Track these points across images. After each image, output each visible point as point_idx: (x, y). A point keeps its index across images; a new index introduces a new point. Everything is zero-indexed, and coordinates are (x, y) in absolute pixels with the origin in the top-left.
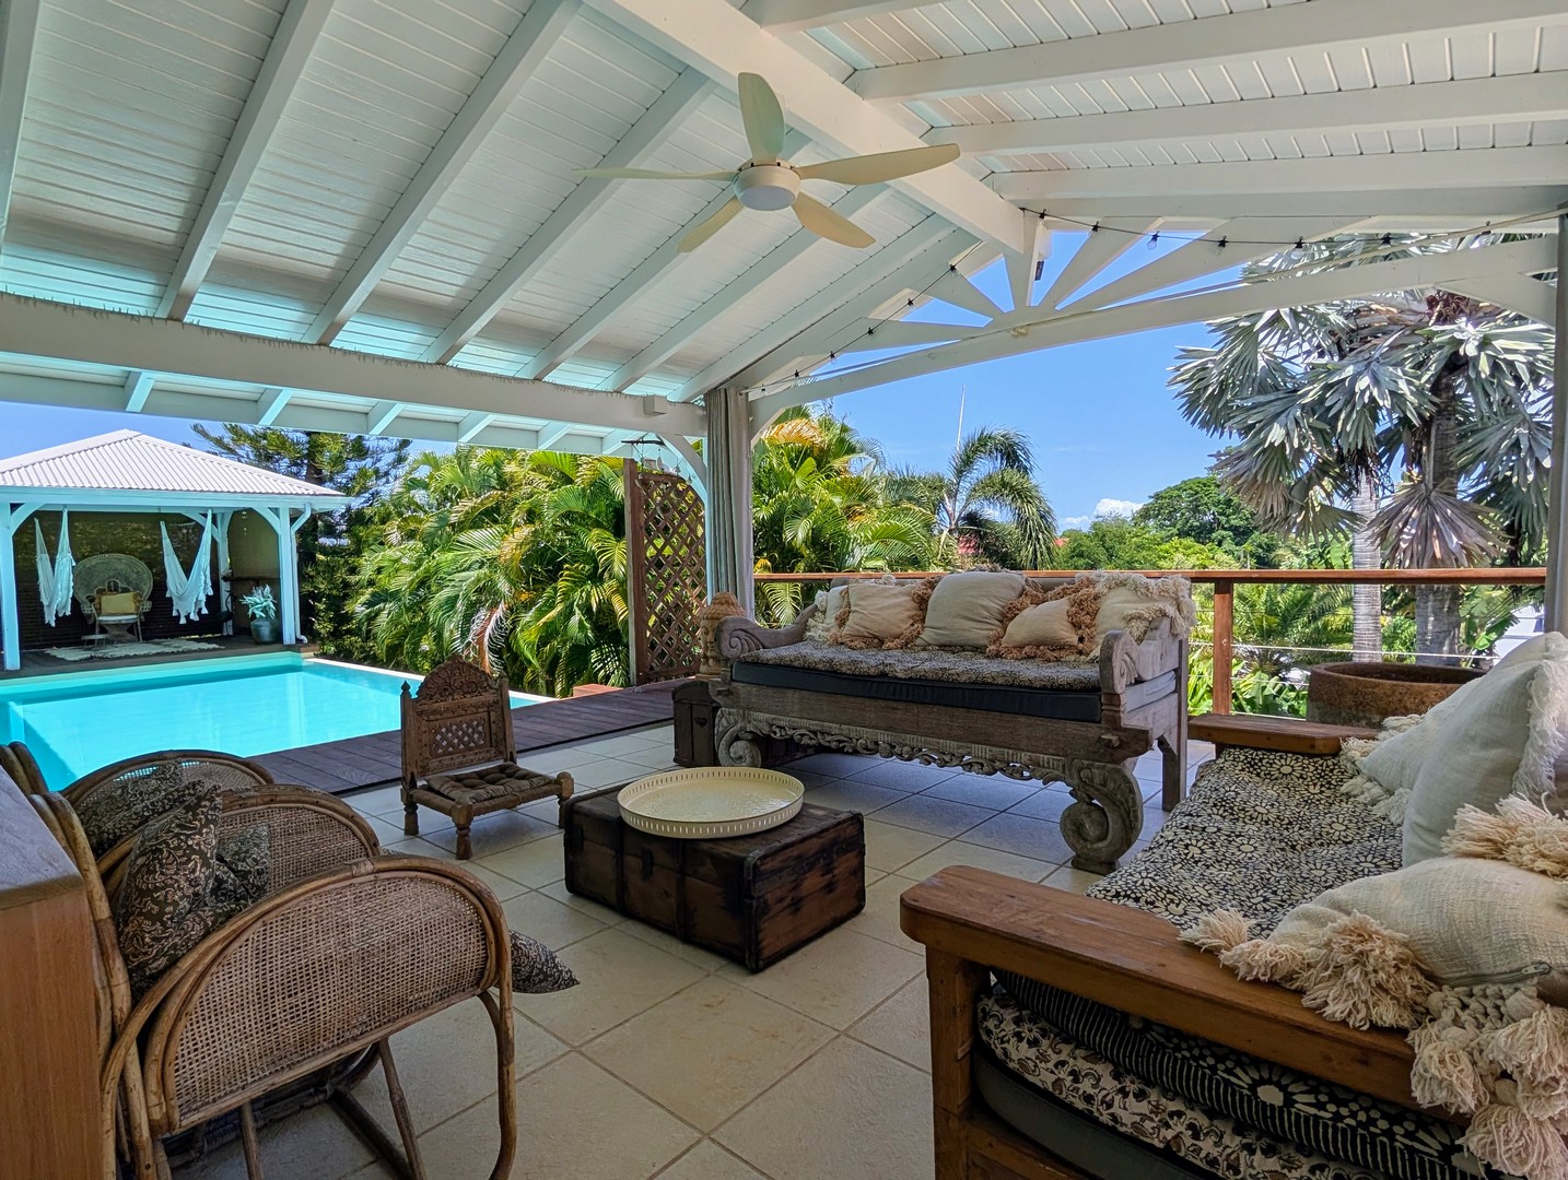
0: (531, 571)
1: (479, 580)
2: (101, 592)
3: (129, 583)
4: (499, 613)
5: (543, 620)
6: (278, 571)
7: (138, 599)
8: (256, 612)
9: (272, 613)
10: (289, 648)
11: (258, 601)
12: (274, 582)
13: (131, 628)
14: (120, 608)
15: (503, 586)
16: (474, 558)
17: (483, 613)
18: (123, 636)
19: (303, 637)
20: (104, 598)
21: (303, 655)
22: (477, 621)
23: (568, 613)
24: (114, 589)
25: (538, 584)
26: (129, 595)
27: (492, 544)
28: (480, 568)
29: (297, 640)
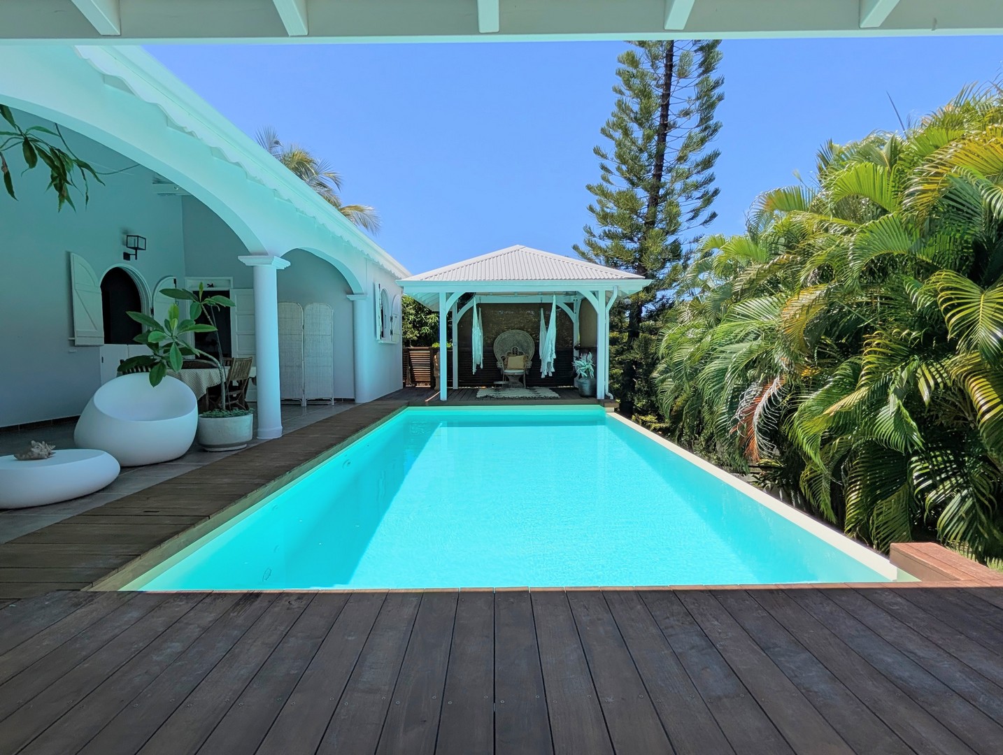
0: (819, 342)
1: (751, 352)
2: (509, 354)
3: (523, 349)
4: (773, 389)
5: (835, 407)
6: (596, 342)
7: (526, 360)
8: (582, 372)
9: (592, 374)
10: (599, 402)
11: (583, 364)
12: (594, 350)
13: (521, 378)
14: (515, 366)
15: (780, 359)
16: (750, 328)
17: (754, 389)
18: (516, 383)
19: (610, 395)
20: (509, 358)
21: (607, 409)
22: (746, 397)
23: (877, 400)
24: (515, 353)
25: (826, 360)
26: (522, 357)
27: (769, 313)
28: (755, 339)
29: (605, 395)
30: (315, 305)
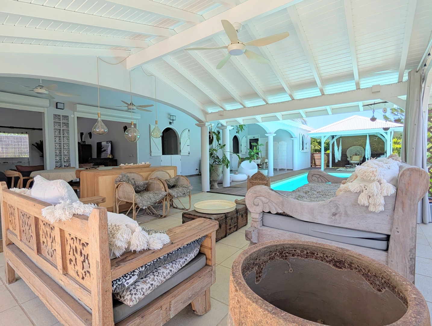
2: (353, 155)
3: (360, 153)
7: (360, 157)
14: (356, 160)
24: (356, 155)
30: (282, 142)
